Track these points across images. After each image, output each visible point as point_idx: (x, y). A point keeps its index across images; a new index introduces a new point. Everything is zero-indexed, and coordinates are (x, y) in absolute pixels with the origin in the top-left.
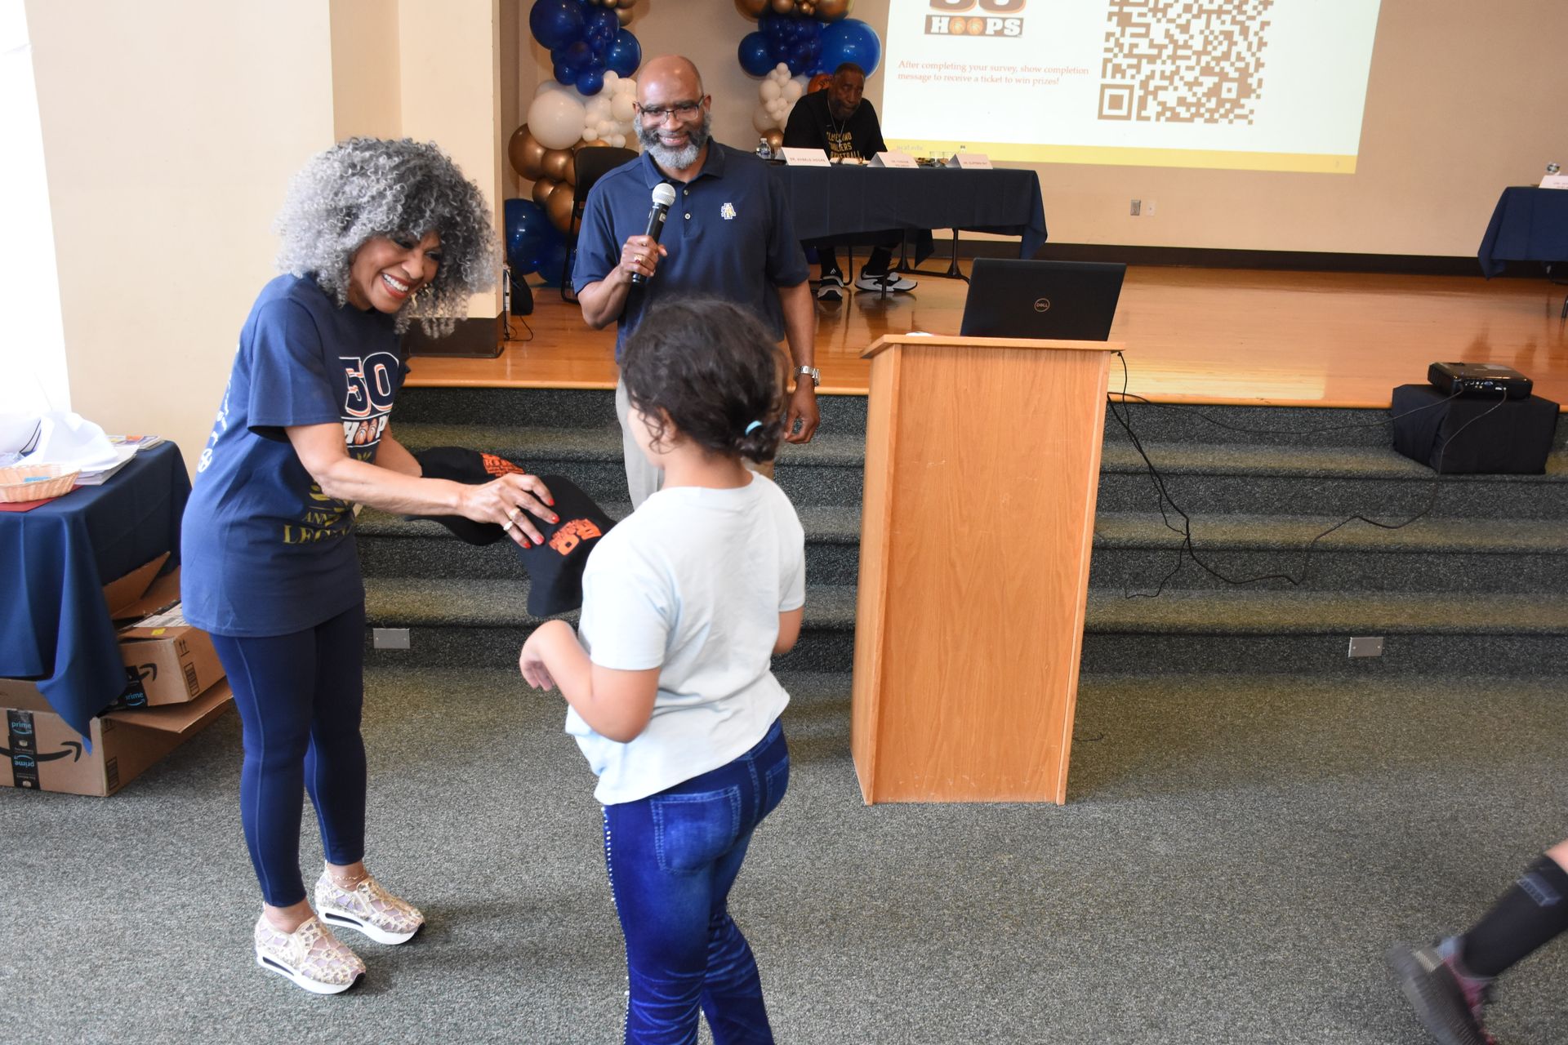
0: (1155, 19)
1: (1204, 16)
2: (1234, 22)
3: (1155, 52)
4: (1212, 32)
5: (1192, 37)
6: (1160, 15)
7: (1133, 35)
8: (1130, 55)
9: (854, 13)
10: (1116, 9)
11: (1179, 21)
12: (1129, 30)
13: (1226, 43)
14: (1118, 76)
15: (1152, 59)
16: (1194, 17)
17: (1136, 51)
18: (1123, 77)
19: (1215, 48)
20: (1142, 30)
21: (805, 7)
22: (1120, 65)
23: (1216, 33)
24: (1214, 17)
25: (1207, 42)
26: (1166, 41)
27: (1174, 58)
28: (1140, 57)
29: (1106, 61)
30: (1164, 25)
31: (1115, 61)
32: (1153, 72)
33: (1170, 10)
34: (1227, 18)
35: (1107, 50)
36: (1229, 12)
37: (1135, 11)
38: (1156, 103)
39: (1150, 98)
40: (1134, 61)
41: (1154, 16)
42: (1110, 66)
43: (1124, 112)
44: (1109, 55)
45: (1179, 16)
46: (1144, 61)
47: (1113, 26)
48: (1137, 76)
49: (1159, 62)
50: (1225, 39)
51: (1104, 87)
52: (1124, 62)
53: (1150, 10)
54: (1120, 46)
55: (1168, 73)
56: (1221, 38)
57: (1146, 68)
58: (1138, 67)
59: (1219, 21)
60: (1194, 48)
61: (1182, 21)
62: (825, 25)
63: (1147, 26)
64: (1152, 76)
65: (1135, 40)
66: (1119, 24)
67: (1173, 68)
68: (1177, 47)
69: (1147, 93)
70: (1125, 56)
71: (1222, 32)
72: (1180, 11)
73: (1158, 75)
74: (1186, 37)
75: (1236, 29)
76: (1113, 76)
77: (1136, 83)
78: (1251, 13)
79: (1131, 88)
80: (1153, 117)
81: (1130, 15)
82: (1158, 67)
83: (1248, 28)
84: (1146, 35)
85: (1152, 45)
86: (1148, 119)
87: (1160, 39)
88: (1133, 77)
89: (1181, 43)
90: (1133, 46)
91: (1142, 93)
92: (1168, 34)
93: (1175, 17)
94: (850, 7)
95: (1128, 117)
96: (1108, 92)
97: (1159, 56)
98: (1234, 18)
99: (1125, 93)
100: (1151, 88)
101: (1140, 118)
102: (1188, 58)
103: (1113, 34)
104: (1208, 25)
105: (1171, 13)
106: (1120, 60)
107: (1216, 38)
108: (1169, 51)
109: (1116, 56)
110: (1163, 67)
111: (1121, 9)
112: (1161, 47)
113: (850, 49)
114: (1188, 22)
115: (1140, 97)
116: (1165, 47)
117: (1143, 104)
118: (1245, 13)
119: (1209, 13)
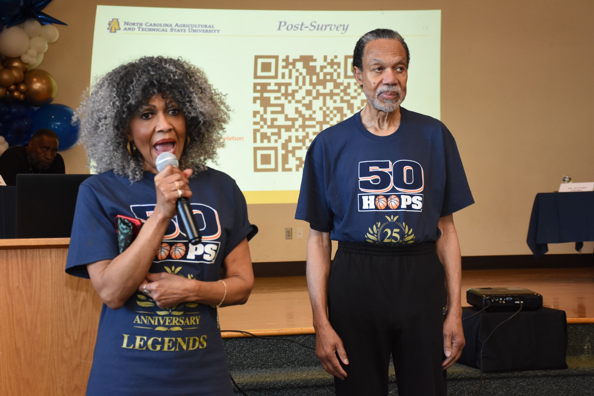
0: (287, 101)
1: (321, 98)
2: (342, 101)
3: (289, 123)
4: (328, 108)
5: (314, 112)
6: (290, 98)
7: (273, 112)
8: (272, 126)
9: (58, 99)
10: (258, 95)
11: (304, 102)
12: (269, 109)
13: (339, 116)
14: (266, 141)
15: (288, 129)
16: (315, 98)
17: (276, 123)
18: (269, 141)
19: (332, 119)
20: (279, 109)
21: (16, 94)
22: (266, 134)
23: (331, 109)
24: (328, 98)
25: (325, 115)
26: (297, 116)
27: (303, 127)
28: (280, 127)
29: (255, 131)
30: (294, 105)
31: (262, 131)
32: (290, 137)
33: (296, 94)
34: (337, 98)
35: (255, 123)
36: (338, 94)
37: (272, 96)
38: (294, 158)
39: (290, 155)
40: (276, 130)
41: (286, 98)
42: (258, 135)
43: (272, 166)
44: (258, 127)
45: (304, 98)
46: (283, 130)
47: (257, 106)
48: (279, 141)
49: (293, 130)
50: (338, 112)
51: (256, 149)
52: (269, 132)
53: (283, 95)
54: (265, 120)
55: (300, 138)
56: (335, 112)
57: (285, 135)
58: (279, 134)
59: (332, 101)
60: (317, 120)
61: (306, 101)
62: (36, 109)
63: (282, 106)
64: (289, 140)
65: (274, 116)
66: (261, 106)
67: (304, 134)
68: (305, 119)
69: (288, 152)
70: (269, 127)
71: (335, 108)
72: (304, 95)
73: (293, 139)
74: (310, 112)
75: (345, 105)
76: (262, 141)
77: (279, 145)
78: (354, 94)
79: (275, 149)
80: (294, 169)
81: (269, 98)
82: (293, 133)
83: (353, 104)
84: (282, 112)
85: (287, 119)
86: (290, 170)
87: (292, 114)
88: (276, 141)
89: (307, 116)
90: (273, 120)
91: (284, 152)
92: (297, 111)
93: (300, 98)
94: (54, 95)
95: (276, 169)
96: (259, 153)
97: (293, 126)
98: (342, 98)
99: (272, 153)
100: (290, 148)
101: (284, 169)
102: (314, 126)
103: (258, 112)
104: (325, 104)
105: (298, 96)
106: (265, 130)
107: (331, 112)
108: (300, 122)
109: (262, 127)
110: (297, 134)
111: (262, 95)
112: (294, 120)
113: (57, 125)
114: (311, 102)
115: (283, 155)
116: (297, 119)
117: (285, 160)
118: (349, 94)
119: (325, 95)
